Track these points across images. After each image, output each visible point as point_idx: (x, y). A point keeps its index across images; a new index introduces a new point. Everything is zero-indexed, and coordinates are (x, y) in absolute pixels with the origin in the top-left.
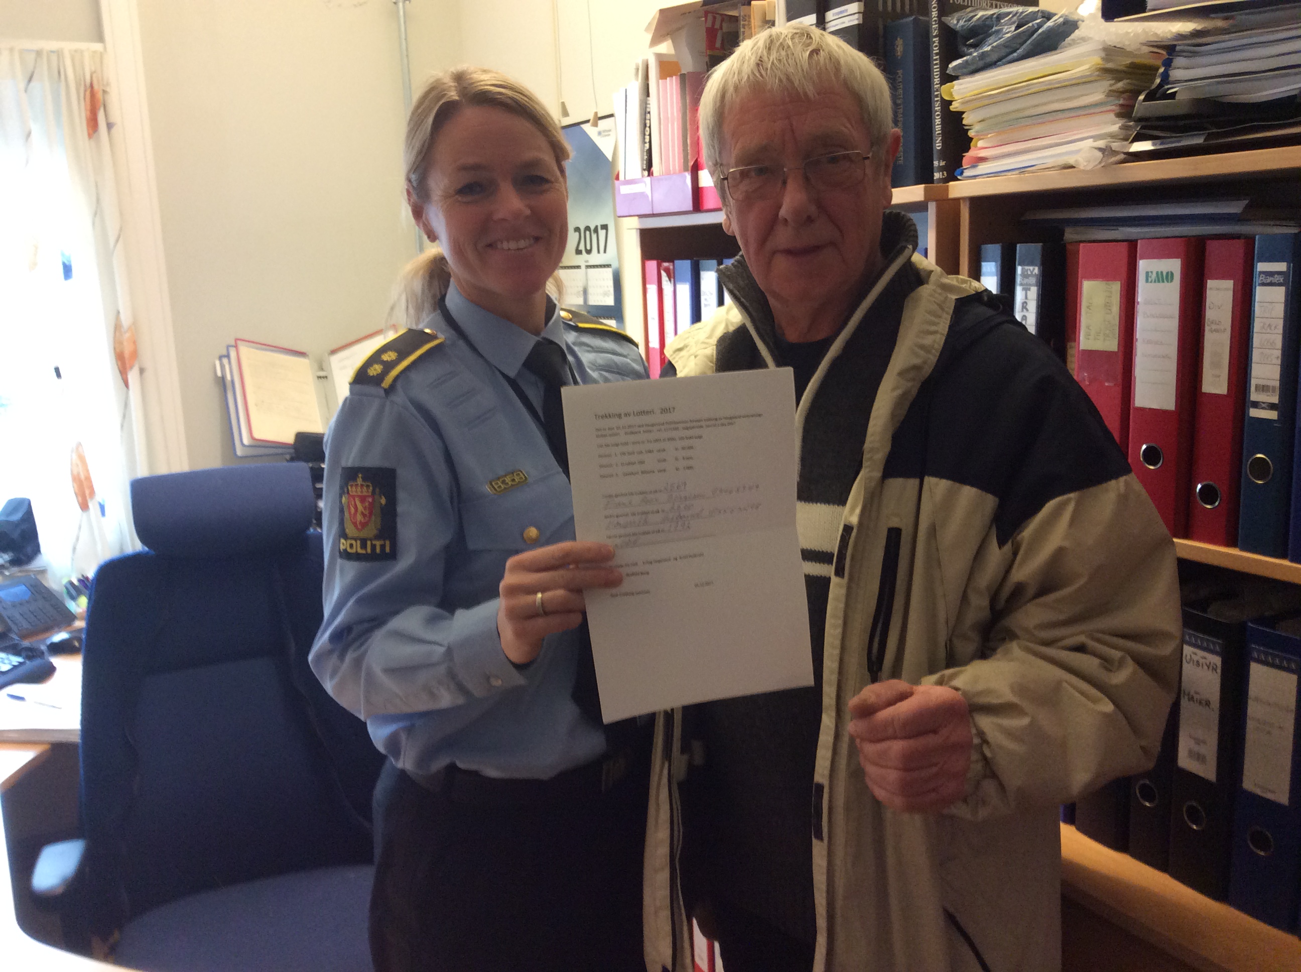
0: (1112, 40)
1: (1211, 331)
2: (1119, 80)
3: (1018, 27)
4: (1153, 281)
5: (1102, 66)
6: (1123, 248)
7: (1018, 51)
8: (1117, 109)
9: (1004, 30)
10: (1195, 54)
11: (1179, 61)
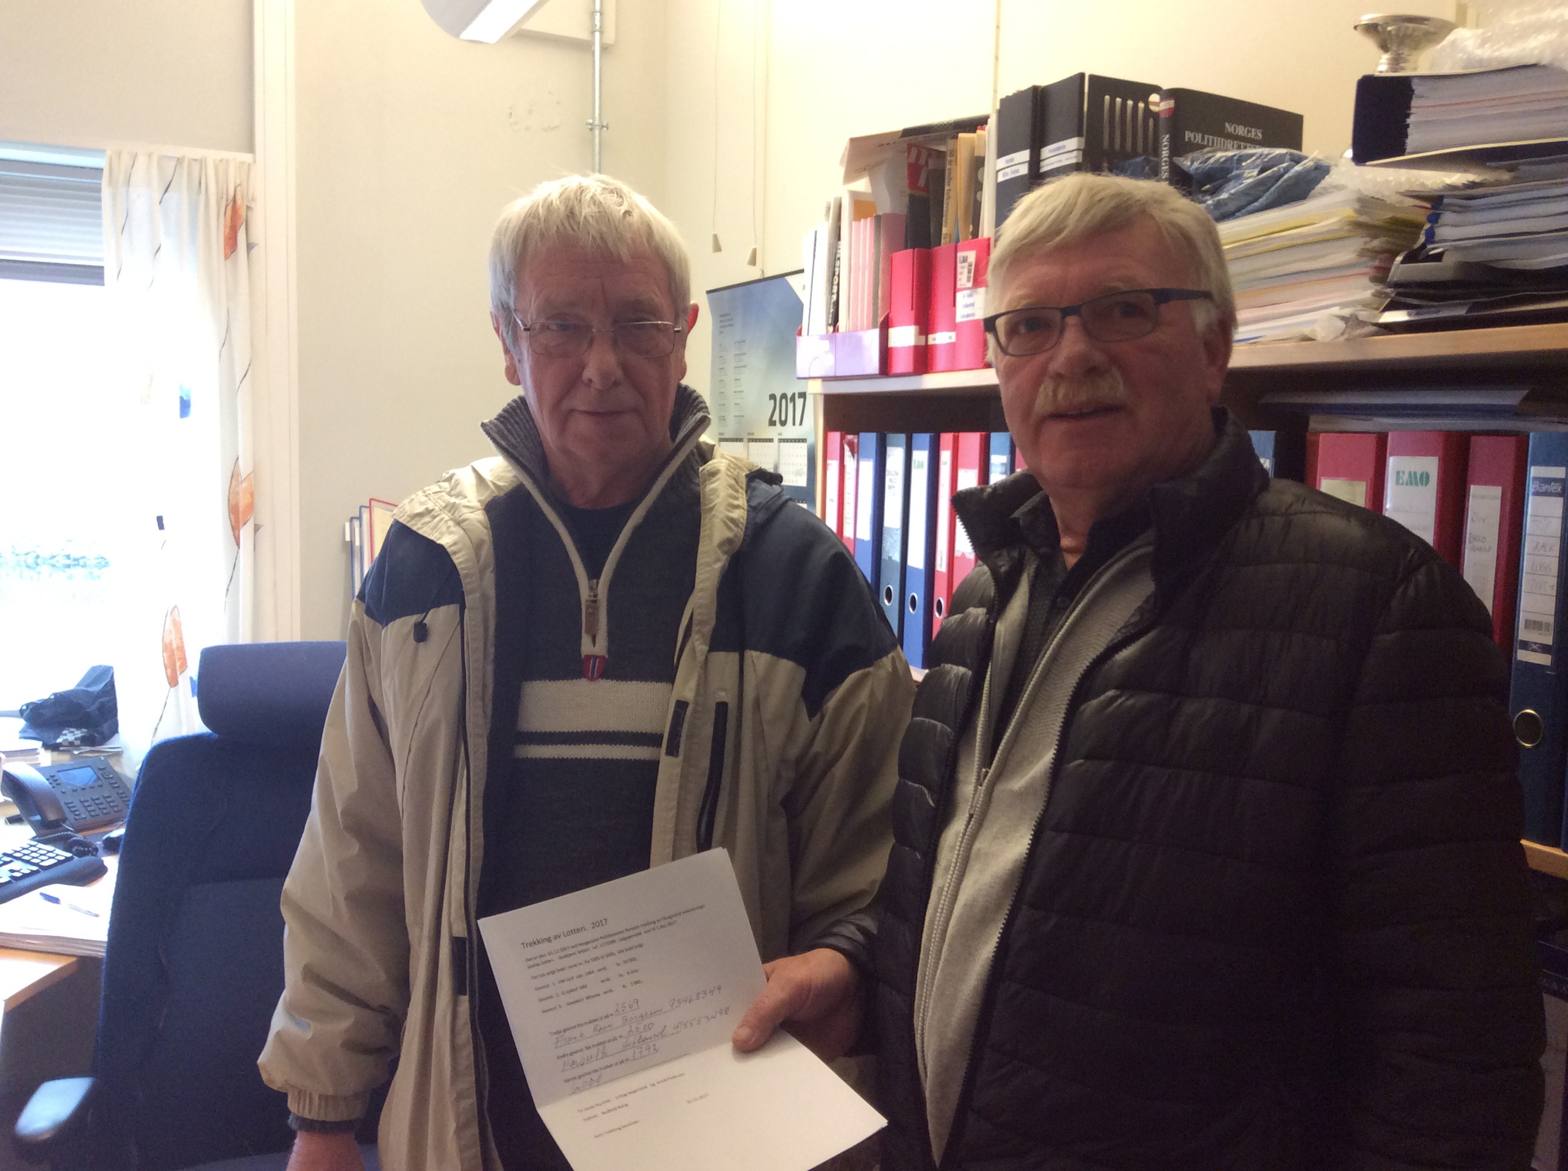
0: (1369, 190)
1: (1473, 549)
2: (1375, 237)
3: (1262, 171)
4: (1405, 483)
5: (1354, 219)
6: (1371, 443)
7: (1260, 200)
8: (1372, 272)
9: (1245, 175)
10: (1464, 209)
11: (1448, 217)
